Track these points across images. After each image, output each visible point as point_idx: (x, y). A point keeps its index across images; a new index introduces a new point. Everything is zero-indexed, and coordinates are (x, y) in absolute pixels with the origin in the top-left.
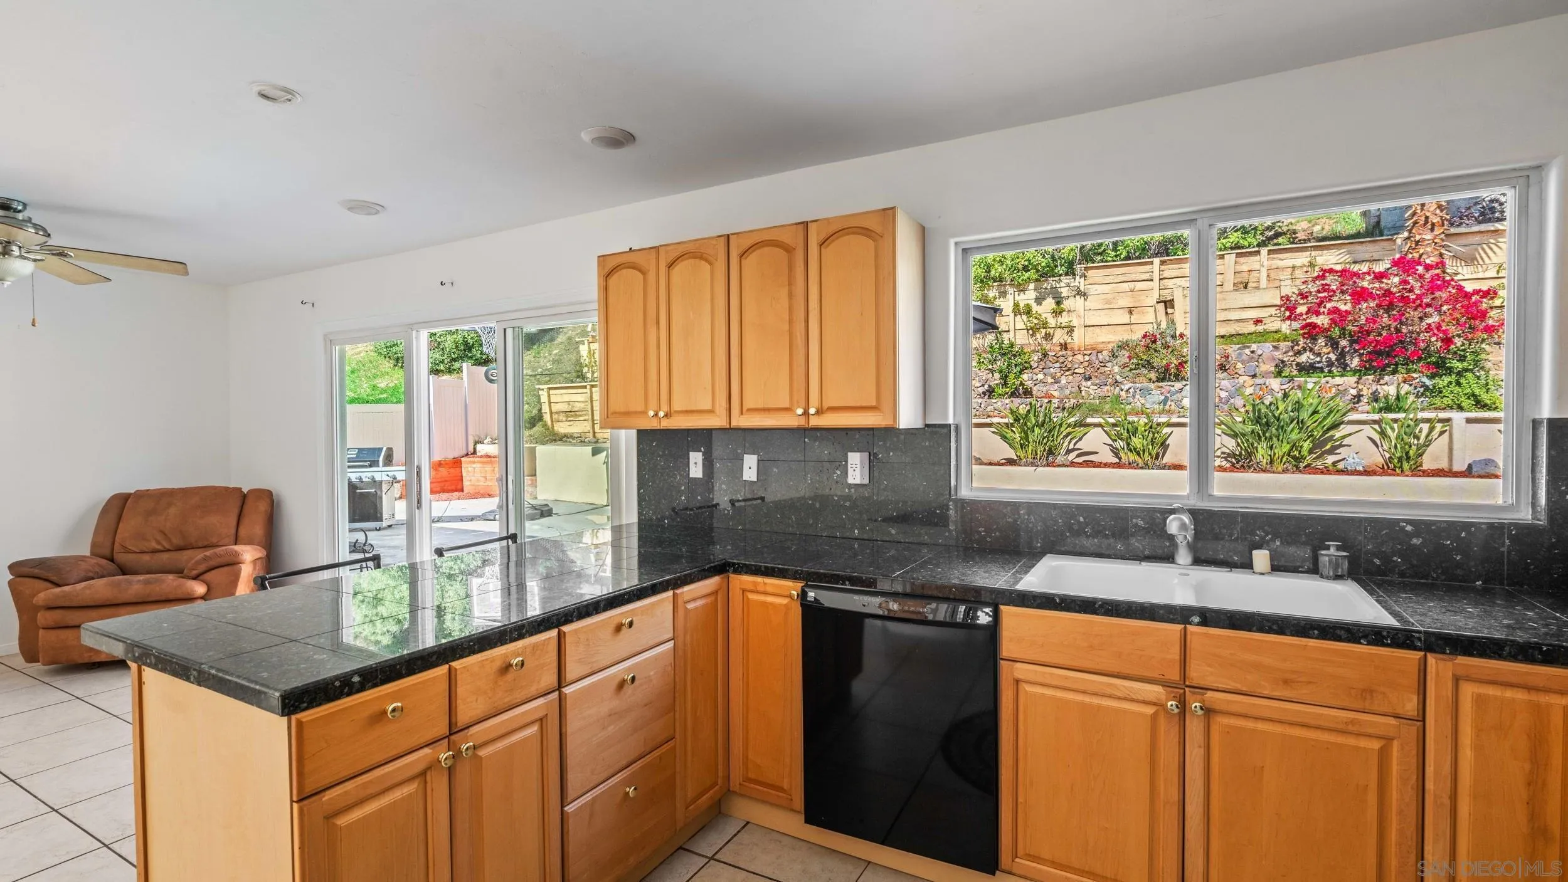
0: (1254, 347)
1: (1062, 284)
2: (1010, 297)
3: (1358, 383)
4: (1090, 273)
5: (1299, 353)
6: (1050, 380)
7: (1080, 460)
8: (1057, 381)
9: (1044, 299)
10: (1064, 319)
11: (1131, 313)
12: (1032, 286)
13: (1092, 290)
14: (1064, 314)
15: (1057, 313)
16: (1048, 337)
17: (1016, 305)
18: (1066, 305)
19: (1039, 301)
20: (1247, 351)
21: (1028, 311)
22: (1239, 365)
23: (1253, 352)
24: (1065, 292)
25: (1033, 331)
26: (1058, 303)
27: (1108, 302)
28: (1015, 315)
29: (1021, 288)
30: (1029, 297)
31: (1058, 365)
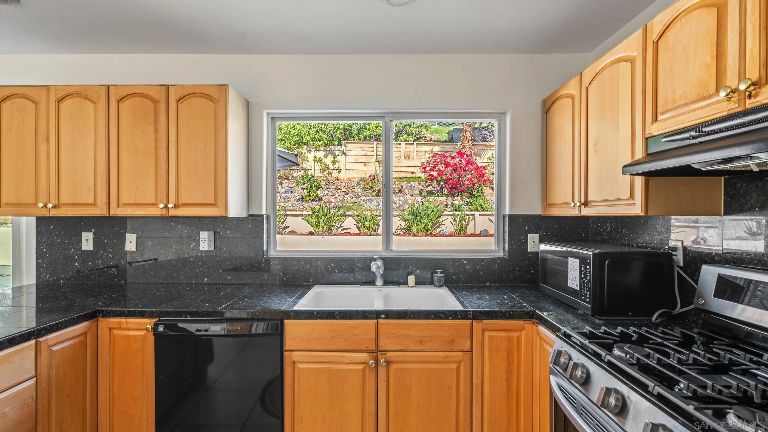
0: (412, 183)
1: (336, 149)
2: (312, 153)
3: (447, 199)
4: (348, 145)
5: (427, 186)
6: (331, 194)
7: (343, 232)
8: (334, 195)
9: (328, 156)
10: (337, 166)
11: (365, 165)
12: (322, 149)
13: (349, 153)
14: (337, 163)
15: (334, 162)
16: (330, 173)
17: (315, 157)
18: (338, 159)
19: (326, 156)
20: (409, 185)
21: (321, 161)
22: (407, 191)
23: (411, 185)
24: (337, 153)
25: (323, 170)
26: (334, 158)
27: (356, 159)
28: (315, 162)
29: (317, 149)
30: (321, 154)
31: (334, 187)
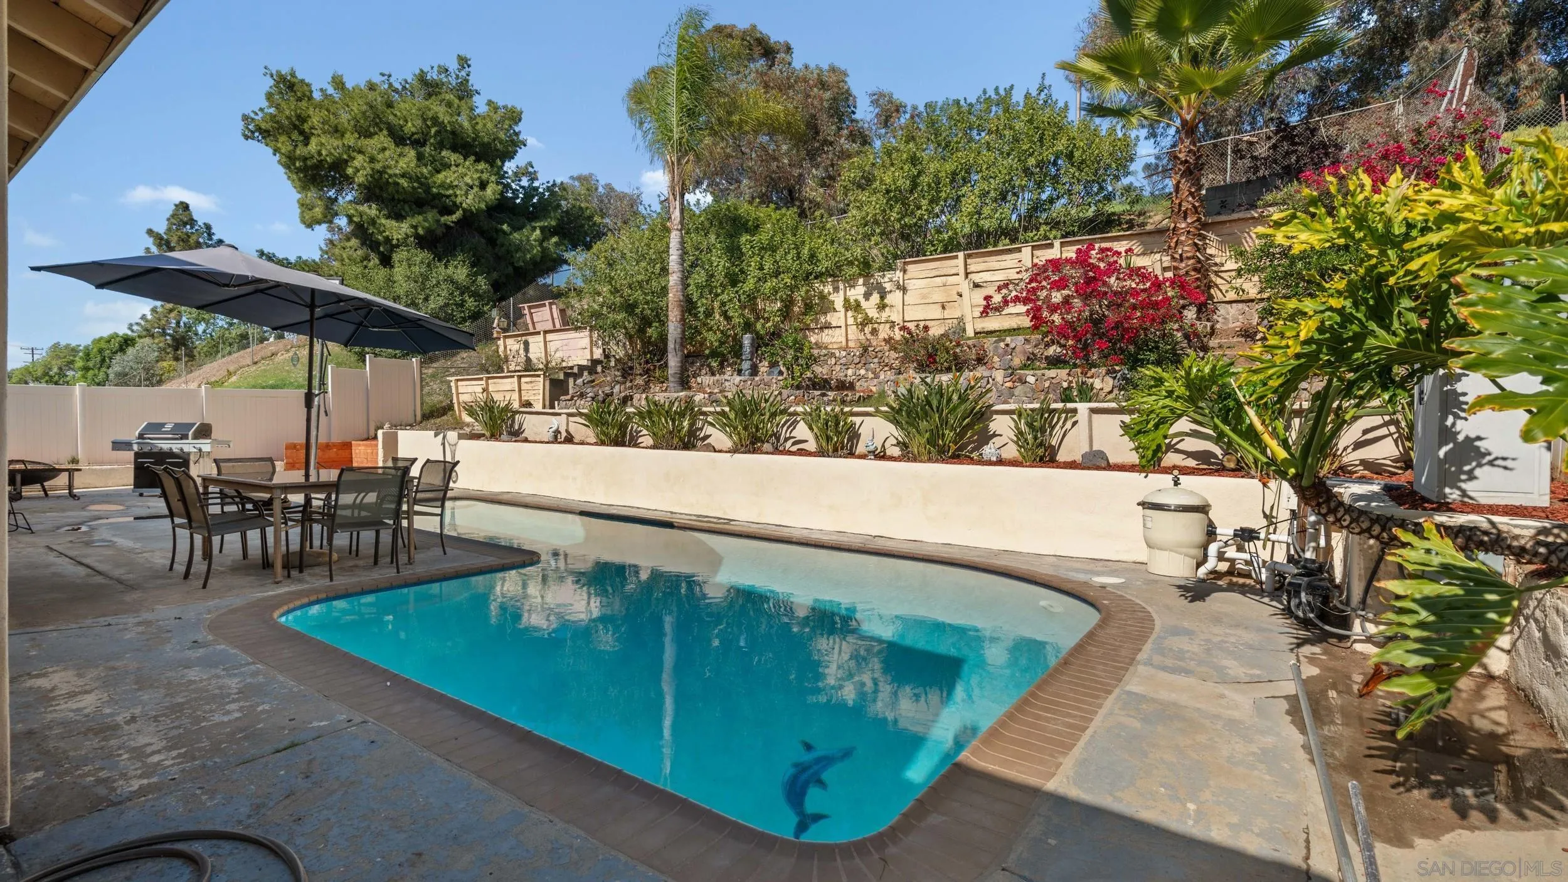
0: (1008, 339)
1: (886, 279)
2: (841, 293)
3: (1069, 375)
4: (910, 267)
5: (1047, 345)
6: (871, 375)
7: (794, 448)
8: (877, 376)
9: (871, 294)
10: (884, 315)
11: (943, 308)
12: (861, 281)
13: (911, 285)
14: (887, 309)
15: (882, 307)
16: (874, 332)
17: (846, 300)
18: (889, 299)
19: (867, 296)
20: (1002, 345)
21: (857, 307)
22: (996, 359)
23: (1007, 345)
24: (888, 286)
25: (862, 325)
26: (882, 298)
27: (924, 297)
28: (847, 310)
29: (851, 283)
30: (857, 292)
31: (876, 360)
